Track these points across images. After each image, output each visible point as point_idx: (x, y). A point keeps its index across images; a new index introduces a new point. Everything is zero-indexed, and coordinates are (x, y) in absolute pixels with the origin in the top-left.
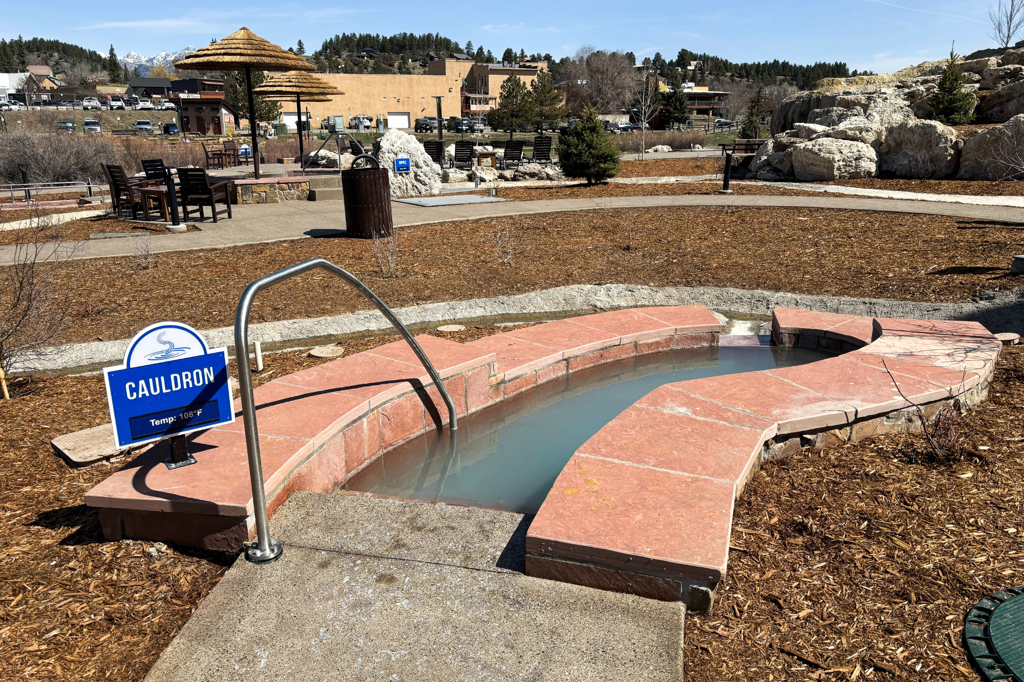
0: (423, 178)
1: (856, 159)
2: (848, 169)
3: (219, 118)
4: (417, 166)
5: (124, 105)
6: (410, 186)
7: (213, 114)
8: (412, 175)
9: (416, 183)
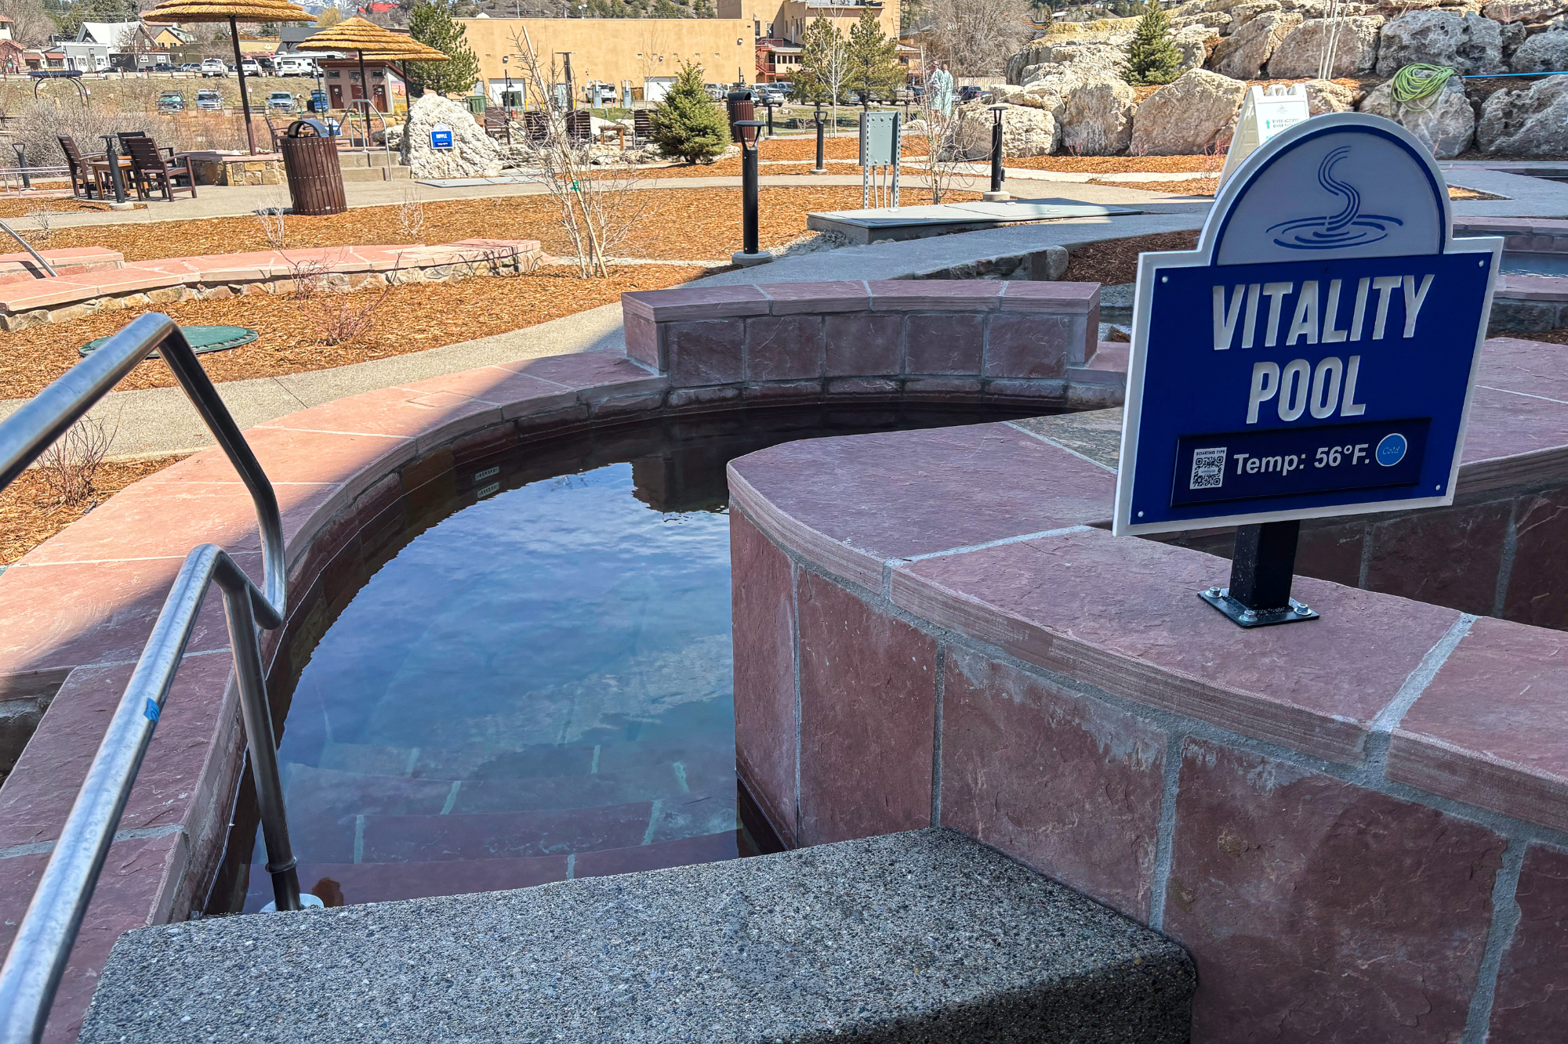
0: (471, 155)
1: (1027, 131)
2: (1016, 143)
3: (383, 87)
4: (463, 140)
5: (260, 68)
6: (453, 165)
7: (376, 81)
8: (457, 152)
9: (461, 162)
